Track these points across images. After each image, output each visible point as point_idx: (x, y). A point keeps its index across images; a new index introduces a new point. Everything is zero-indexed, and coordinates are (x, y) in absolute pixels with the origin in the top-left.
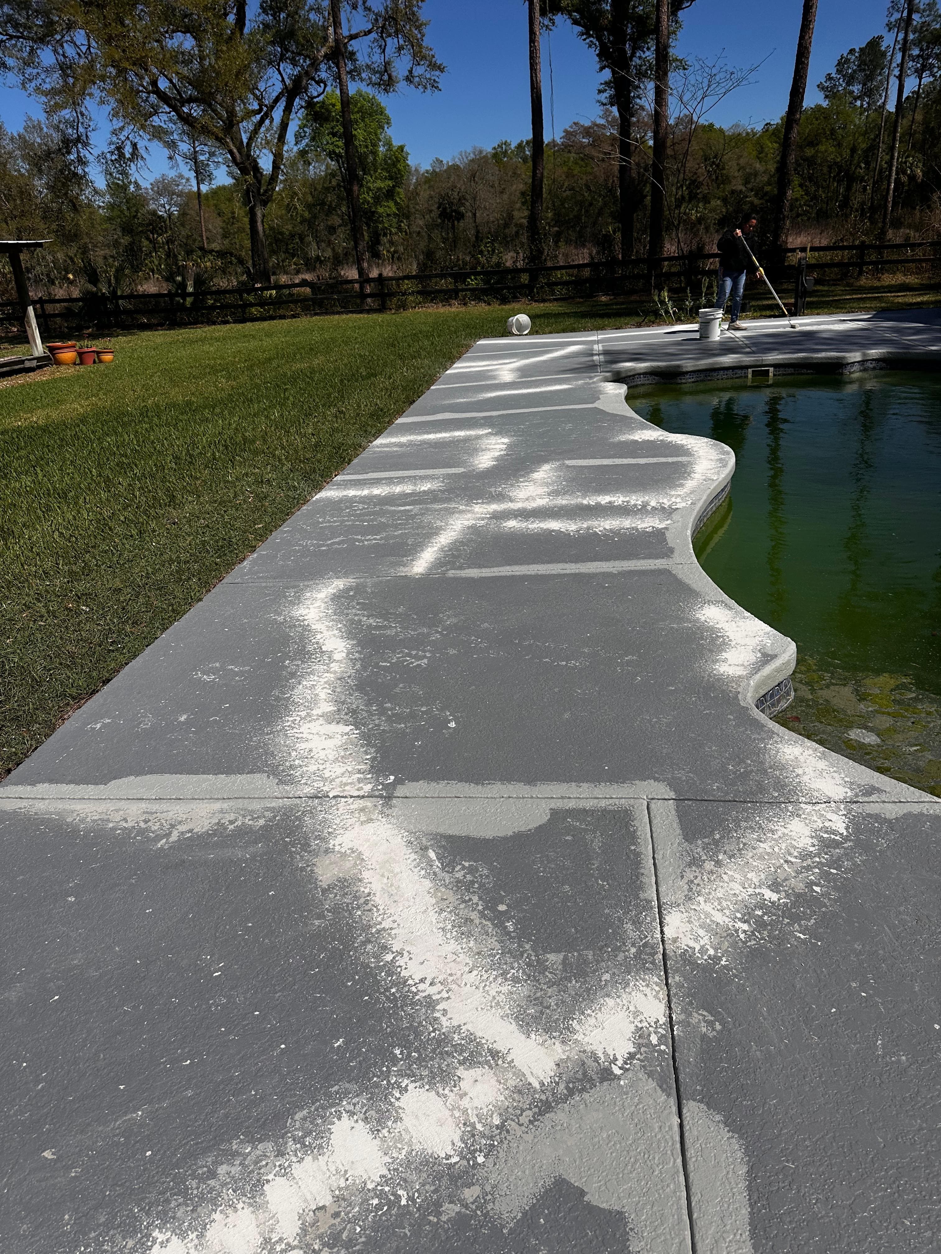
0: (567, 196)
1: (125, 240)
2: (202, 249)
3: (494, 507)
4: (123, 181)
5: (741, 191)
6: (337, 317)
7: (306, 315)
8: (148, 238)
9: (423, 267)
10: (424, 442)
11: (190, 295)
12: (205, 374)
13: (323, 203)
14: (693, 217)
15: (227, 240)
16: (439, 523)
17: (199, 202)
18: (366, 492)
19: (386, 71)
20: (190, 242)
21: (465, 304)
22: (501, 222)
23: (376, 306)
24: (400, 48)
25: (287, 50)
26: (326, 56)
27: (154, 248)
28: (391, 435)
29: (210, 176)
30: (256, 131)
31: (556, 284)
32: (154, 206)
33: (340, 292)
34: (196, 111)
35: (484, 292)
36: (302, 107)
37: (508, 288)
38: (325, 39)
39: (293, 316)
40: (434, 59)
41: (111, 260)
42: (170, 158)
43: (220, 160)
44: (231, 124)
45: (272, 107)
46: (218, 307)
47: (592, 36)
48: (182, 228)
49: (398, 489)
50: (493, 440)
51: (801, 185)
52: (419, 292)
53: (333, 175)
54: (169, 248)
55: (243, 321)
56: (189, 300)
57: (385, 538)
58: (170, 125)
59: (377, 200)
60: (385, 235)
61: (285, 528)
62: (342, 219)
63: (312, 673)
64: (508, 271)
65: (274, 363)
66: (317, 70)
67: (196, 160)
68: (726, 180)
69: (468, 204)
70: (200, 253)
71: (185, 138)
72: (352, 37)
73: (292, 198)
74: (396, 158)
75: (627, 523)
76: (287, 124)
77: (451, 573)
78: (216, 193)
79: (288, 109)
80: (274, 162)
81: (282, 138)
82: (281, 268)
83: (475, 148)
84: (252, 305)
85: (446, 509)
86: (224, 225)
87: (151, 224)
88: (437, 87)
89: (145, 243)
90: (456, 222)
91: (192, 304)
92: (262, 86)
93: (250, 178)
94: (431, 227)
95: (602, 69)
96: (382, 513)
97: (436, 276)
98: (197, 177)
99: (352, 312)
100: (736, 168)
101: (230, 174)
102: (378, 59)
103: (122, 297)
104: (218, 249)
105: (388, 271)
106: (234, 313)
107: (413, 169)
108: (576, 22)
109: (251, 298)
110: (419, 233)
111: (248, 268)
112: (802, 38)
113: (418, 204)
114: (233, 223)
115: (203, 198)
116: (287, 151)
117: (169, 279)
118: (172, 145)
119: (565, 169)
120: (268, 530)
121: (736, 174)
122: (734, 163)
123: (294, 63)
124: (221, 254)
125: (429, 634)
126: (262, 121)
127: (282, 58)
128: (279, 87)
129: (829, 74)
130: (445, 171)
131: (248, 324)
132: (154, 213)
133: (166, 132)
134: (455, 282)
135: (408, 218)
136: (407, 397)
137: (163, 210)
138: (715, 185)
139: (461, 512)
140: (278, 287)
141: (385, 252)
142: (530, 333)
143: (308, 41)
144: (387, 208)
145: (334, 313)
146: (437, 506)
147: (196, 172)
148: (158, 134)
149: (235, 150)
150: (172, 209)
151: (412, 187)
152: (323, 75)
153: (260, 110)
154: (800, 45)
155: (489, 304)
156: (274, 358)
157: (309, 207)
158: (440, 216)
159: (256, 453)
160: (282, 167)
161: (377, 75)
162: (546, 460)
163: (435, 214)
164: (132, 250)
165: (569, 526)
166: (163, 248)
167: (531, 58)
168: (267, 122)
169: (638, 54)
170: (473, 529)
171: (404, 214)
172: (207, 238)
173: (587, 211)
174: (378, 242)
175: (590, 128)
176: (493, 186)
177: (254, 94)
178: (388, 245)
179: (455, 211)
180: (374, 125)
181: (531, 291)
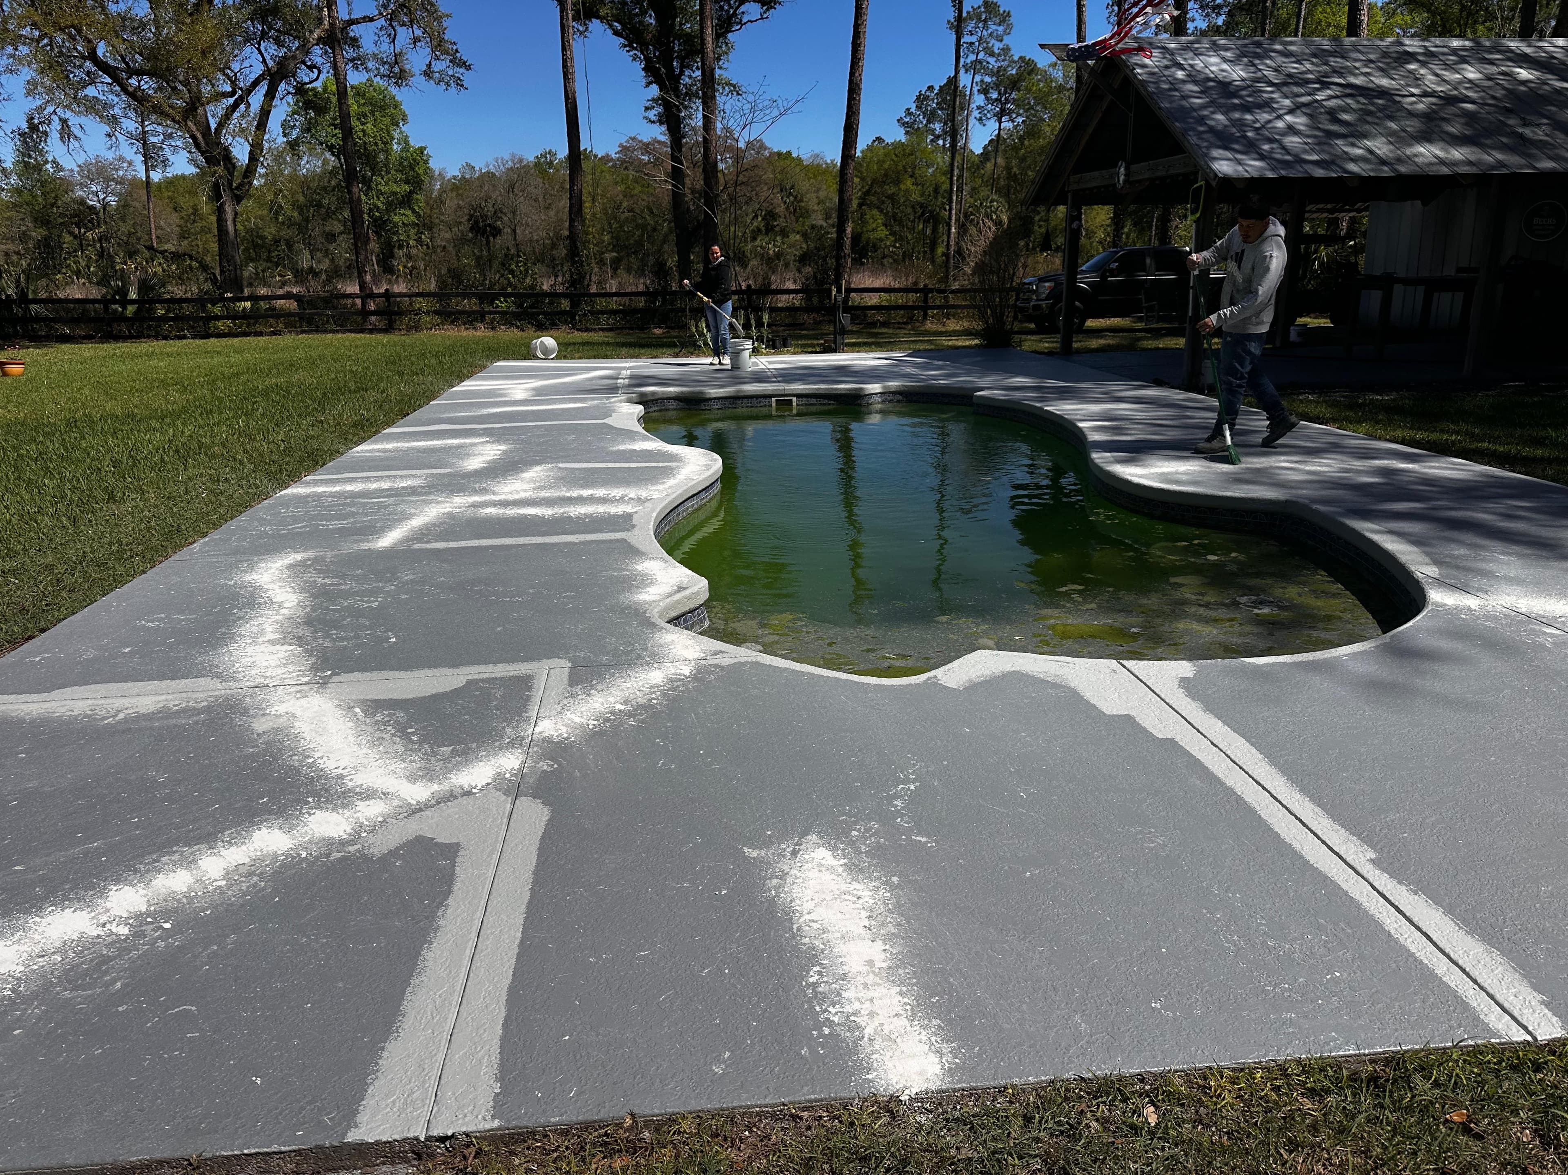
0: (627, 218)
1: (37, 234)
2: (150, 248)
3: (476, 498)
4: (36, 159)
5: (821, 226)
6: (330, 336)
7: (290, 332)
8: (71, 233)
9: (442, 284)
10: (412, 448)
11: (133, 302)
12: (152, 388)
13: (319, 205)
14: (771, 252)
15: (186, 242)
16: (413, 511)
17: (148, 192)
18: (337, 488)
19: (396, 63)
20: (133, 240)
21: (493, 329)
22: (547, 241)
23: (381, 325)
24: (416, 40)
25: (270, 28)
26: (320, 40)
27: (81, 245)
28: (376, 442)
29: (165, 162)
30: (228, 116)
31: (602, 312)
32: (81, 193)
33: (336, 308)
34: (147, 84)
35: (518, 316)
36: (289, 93)
37: (545, 314)
38: (320, 20)
39: (274, 333)
40: (458, 55)
41: (15, 258)
42: (109, 135)
43: (179, 143)
44: (194, 105)
45: (249, 91)
46: (171, 319)
47: (636, 49)
48: (120, 223)
49: (374, 486)
50: (489, 447)
51: (885, 225)
52: (436, 312)
53: (333, 173)
54: (101, 247)
55: (207, 336)
56: (131, 309)
57: (355, 522)
58: (110, 97)
59: (391, 207)
60: (401, 247)
61: (243, 517)
62: (345, 226)
63: (261, 616)
64: (546, 294)
65: (243, 378)
66: (308, 53)
67: (145, 141)
68: (806, 213)
69: (506, 218)
70: (147, 254)
71: (132, 115)
72: (352, 22)
73: (276, 195)
74: (415, 160)
75: (601, 509)
76: (269, 112)
77: (417, 546)
78: (172, 183)
79: (270, 95)
80: (251, 153)
81: (262, 125)
82: (259, 279)
83: (513, 155)
84: (217, 318)
85: (423, 501)
86: (182, 222)
87: (76, 216)
88: (462, 86)
89: (68, 238)
90: (491, 239)
91: (135, 313)
92: (236, 66)
93: (220, 170)
94: (459, 242)
95: (648, 84)
96: (353, 504)
97: (457, 295)
98: (146, 163)
99: (350, 331)
100: (816, 200)
101: (192, 161)
102: (386, 48)
103: (36, 301)
104: (173, 249)
105: (400, 288)
106: (193, 327)
107: (437, 173)
108: (616, 33)
109: (217, 310)
110: (444, 247)
111: (214, 274)
112: (852, 74)
113: (443, 214)
114: (194, 221)
115: (154, 188)
116: (269, 141)
117: (103, 282)
118: (114, 121)
119: (623, 187)
120: (225, 519)
121: (816, 208)
122: (814, 195)
123: (279, 43)
124: (176, 257)
125: (383, 587)
126: (235, 106)
127: (264, 36)
128: (259, 69)
129: (908, 109)
130: (478, 178)
131: (212, 340)
132: (82, 202)
133: (107, 106)
134: (481, 303)
135: (430, 229)
136: (401, 410)
137: (95, 199)
138: (793, 218)
139: (439, 502)
140: (253, 298)
141: (401, 268)
142: (557, 358)
143: (298, 21)
144: (401, 217)
145: (326, 331)
146: (414, 498)
147: (145, 156)
148: (93, 107)
149: (199, 136)
150: (109, 199)
151: (435, 193)
152: (318, 60)
153: (232, 94)
154: (851, 81)
155: (523, 330)
156: (243, 373)
157: (300, 209)
158: (471, 229)
159: (213, 456)
160: (262, 159)
161: (386, 67)
162: (539, 463)
163: (465, 227)
164: (47, 246)
165: (547, 512)
166: (94, 246)
167: (565, 66)
168: (242, 107)
169: (687, 73)
170: (451, 516)
171: (425, 225)
172: (158, 237)
173: (649, 236)
174: (392, 256)
175: (649, 144)
176: (536, 200)
177: (224, 74)
178: (404, 260)
179: (489, 225)
180: (387, 120)
181: (573, 318)
